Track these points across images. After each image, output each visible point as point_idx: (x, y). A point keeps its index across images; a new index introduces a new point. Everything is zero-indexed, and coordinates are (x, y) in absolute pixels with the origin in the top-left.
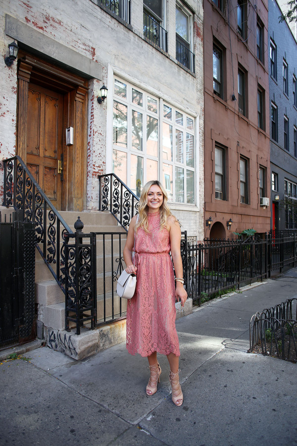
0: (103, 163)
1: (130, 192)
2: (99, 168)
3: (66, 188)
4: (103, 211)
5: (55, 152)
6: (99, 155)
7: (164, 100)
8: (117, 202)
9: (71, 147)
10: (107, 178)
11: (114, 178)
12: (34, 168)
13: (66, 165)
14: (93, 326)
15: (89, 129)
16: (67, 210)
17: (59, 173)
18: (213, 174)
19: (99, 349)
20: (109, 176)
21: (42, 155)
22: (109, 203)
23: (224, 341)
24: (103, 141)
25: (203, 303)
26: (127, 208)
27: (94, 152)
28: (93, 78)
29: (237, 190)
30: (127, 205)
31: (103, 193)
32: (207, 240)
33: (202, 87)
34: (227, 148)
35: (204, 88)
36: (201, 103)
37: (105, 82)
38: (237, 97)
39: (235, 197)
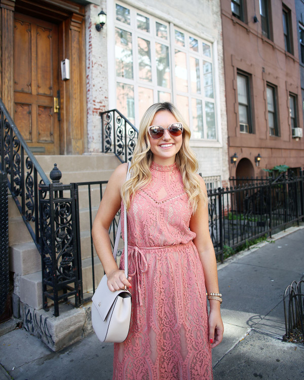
0: (106, 98)
1: (135, 130)
2: (100, 104)
3: (64, 128)
4: (106, 152)
5: (50, 88)
6: (100, 89)
7: (175, 25)
8: (120, 142)
9: (68, 82)
10: (109, 114)
11: (117, 115)
12: (26, 108)
13: (63, 102)
14: (78, 303)
15: (87, 61)
16: (65, 153)
17: (56, 113)
18: (237, 104)
19: (86, 333)
20: (112, 113)
21: (34, 92)
22: (113, 143)
23: (250, 319)
24: (105, 72)
25: (226, 258)
26: (132, 148)
27: (94, 86)
28: (89, 3)
29: (264, 121)
30: (132, 145)
31: (106, 132)
32: (233, 180)
33: (219, 9)
34: (251, 75)
35: (221, 10)
36: (218, 26)
37: (104, 7)
38: (259, 19)
39: (263, 129)
